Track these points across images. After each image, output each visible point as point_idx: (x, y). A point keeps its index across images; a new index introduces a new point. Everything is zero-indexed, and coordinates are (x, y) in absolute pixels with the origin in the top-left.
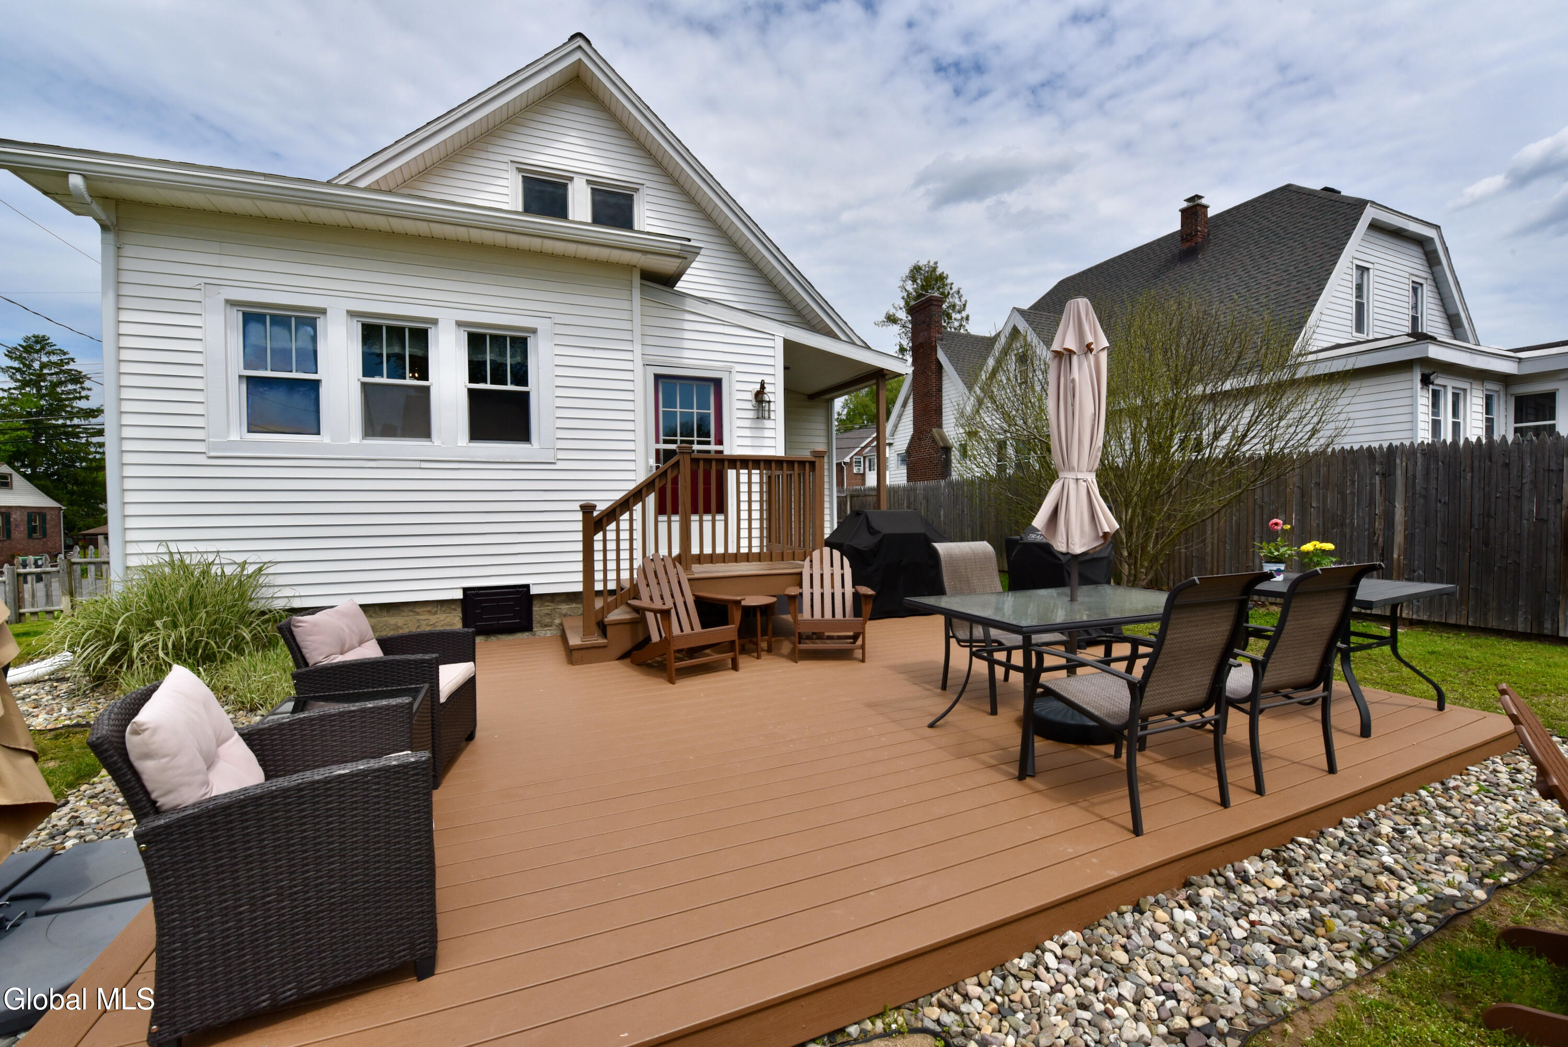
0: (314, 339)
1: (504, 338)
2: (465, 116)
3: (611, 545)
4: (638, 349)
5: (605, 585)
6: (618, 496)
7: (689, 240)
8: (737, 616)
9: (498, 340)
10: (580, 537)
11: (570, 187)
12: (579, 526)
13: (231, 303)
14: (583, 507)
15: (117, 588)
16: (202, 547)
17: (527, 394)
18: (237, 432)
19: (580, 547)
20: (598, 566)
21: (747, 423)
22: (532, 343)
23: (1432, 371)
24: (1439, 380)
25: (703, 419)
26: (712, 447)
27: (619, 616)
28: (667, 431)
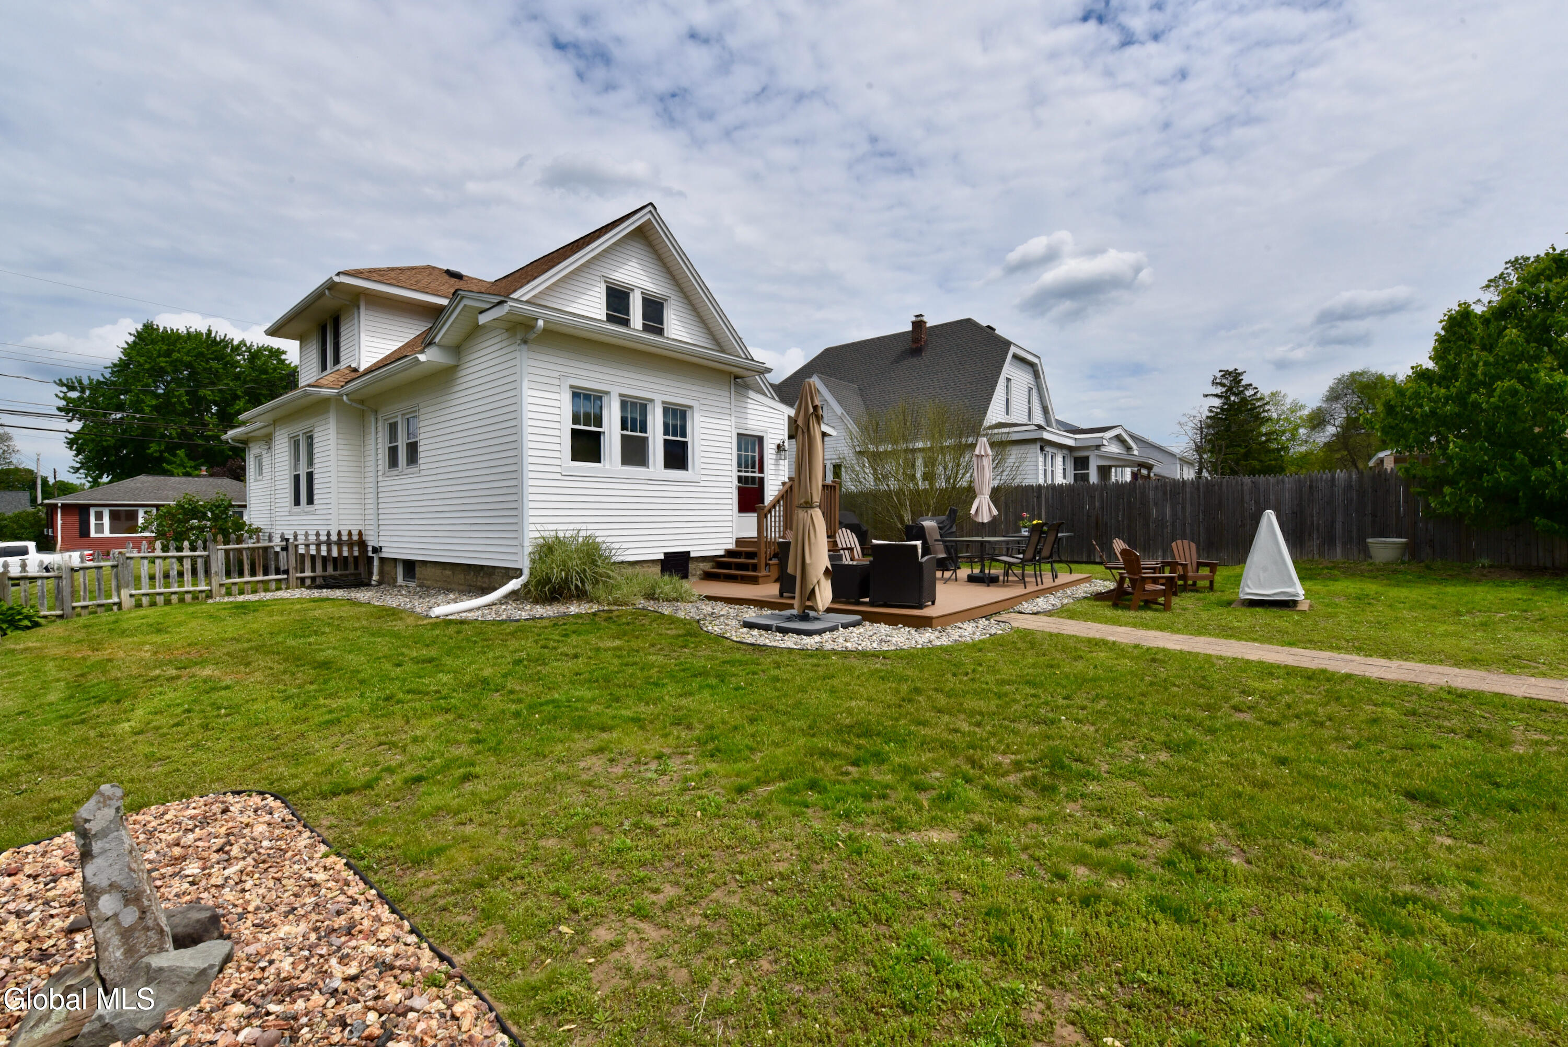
0: (601, 408)
1: (678, 410)
4: (729, 419)
9: (675, 412)
11: (631, 295)
13: (568, 386)
16: (559, 527)
17: (686, 443)
18: (568, 460)
21: (774, 461)
22: (689, 414)
23: (1044, 444)
24: (1047, 449)
25: (753, 457)
26: (757, 475)
27: (774, 561)
28: (739, 465)
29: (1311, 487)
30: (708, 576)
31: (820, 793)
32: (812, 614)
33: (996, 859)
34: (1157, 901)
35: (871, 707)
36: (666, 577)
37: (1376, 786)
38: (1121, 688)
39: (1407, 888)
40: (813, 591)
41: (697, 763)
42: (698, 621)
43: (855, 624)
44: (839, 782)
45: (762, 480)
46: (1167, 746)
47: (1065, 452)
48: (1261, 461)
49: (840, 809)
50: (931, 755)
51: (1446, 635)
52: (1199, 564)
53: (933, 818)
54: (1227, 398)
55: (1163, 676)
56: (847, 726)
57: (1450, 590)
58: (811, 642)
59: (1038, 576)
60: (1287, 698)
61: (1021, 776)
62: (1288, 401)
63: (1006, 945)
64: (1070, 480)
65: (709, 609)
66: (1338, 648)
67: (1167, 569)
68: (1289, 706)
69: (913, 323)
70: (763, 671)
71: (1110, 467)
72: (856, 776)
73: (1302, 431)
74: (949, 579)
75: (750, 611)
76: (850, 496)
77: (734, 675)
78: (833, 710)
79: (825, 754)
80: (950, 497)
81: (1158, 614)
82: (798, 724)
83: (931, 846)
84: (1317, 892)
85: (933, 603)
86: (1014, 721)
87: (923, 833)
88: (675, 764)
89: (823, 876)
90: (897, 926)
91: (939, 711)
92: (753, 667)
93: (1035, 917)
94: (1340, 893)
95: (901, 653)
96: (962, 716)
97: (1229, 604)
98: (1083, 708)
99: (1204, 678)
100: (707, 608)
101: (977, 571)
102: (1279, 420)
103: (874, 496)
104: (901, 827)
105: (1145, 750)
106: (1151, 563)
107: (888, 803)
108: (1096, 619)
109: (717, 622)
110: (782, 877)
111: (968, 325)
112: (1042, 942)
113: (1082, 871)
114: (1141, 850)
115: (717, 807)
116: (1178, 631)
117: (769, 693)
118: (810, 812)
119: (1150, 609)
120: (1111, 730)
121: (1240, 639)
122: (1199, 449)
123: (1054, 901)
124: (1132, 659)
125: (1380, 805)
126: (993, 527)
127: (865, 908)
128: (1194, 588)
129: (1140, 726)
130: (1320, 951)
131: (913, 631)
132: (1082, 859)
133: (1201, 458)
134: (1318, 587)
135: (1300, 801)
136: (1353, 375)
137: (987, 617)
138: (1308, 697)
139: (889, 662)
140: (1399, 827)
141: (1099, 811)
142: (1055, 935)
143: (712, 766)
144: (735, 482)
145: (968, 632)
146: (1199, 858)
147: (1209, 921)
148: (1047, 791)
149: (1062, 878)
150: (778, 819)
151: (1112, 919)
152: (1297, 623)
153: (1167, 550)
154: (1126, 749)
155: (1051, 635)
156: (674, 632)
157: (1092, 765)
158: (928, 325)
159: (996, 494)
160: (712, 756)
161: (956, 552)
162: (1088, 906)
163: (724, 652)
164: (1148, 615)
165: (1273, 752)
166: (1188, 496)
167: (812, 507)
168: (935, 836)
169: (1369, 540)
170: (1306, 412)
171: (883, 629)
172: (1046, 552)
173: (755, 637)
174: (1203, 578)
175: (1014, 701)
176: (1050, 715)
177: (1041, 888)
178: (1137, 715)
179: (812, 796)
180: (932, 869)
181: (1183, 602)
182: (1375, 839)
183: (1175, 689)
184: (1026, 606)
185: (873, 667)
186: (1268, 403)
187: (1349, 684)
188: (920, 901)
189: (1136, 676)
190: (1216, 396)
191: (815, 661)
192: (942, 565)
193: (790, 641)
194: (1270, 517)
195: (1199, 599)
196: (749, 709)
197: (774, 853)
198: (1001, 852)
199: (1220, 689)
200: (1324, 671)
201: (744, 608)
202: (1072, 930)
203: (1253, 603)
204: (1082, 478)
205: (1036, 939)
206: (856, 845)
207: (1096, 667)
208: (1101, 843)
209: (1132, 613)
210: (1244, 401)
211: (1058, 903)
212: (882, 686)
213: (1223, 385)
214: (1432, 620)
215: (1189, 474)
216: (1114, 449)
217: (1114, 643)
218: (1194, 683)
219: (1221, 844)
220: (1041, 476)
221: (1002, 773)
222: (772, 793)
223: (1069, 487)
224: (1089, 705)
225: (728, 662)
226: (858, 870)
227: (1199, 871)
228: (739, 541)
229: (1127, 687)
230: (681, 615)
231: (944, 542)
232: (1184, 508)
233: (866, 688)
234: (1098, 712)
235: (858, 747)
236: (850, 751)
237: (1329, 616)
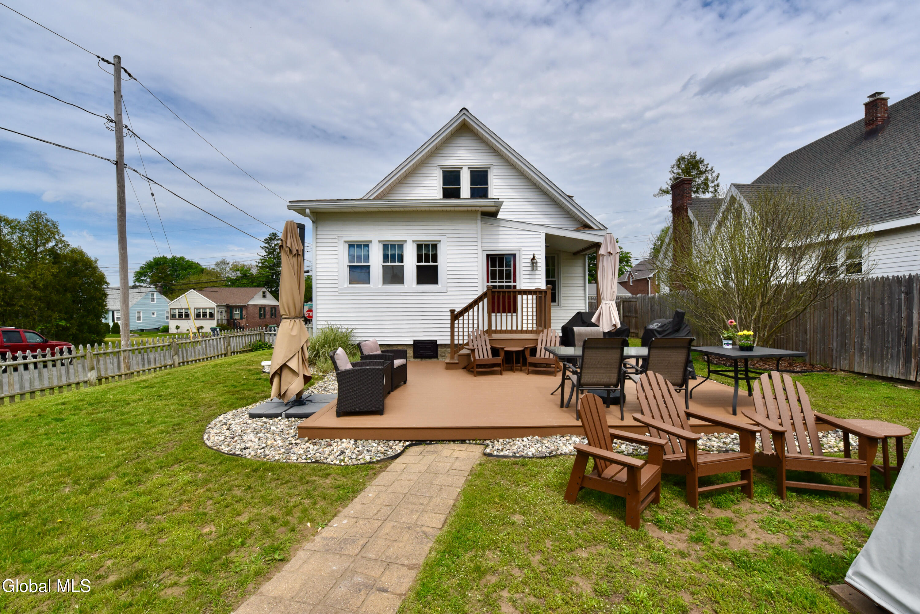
0: (368, 251)
1: (429, 245)
2: (420, 153)
3: (461, 326)
4: (479, 244)
5: (458, 342)
6: (465, 305)
7: (499, 199)
8: (502, 354)
9: (427, 246)
10: (449, 322)
11: (461, 172)
12: (449, 318)
13: (345, 242)
14: (450, 311)
15: (315, 335)
16: (337, 323)
17: (437, 266)
18: (347, 285)
19: (449, 326)
20: (456, 334)
21: (528, 273)
22: (439, 246)
25: (508, 272)
26: (512, 284)
28: (488, 277)
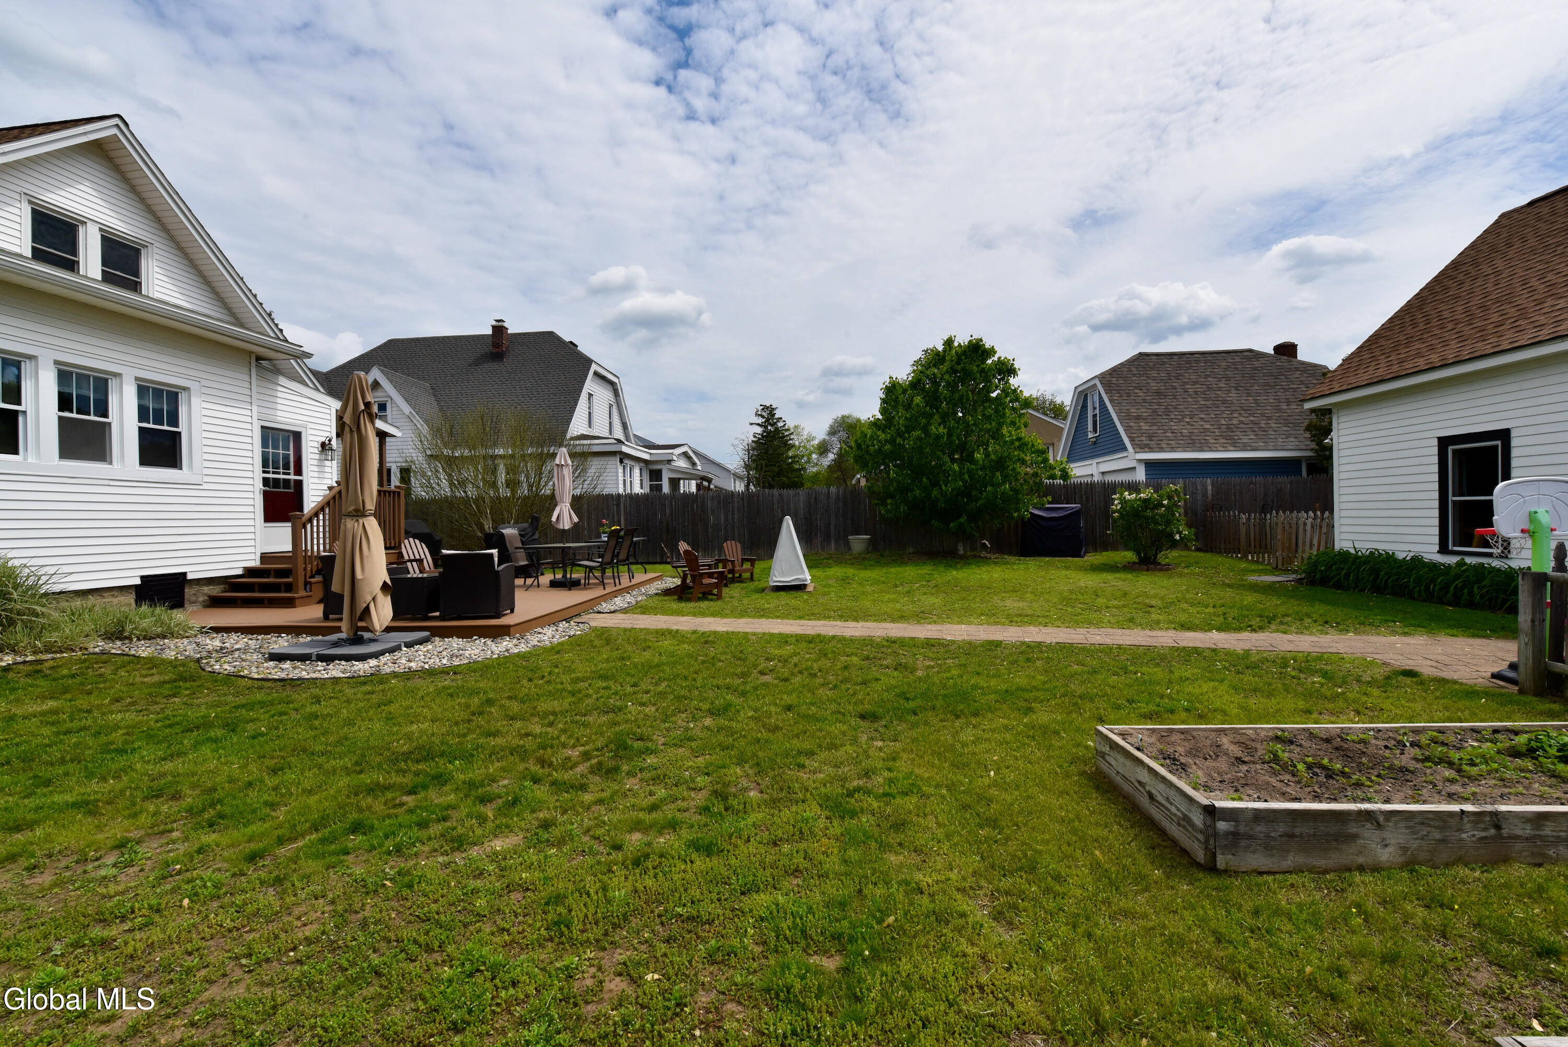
1: (161, 391)
4: (254, 409)
9: (156, 392)
17: (178, 433)
21: (315, 463)
22: (182, 397)
23: (624, 457)
24: (626, 461)
25: (286, 458)
26: (292, 477)
27: (318, 578)
28: (265, 464)
29: (815, 498)
30: (215, 603)
31: (365, 834)
32: (367, 635)
33: (559, 848)
34: (694, 844)
35: (437, 728)
36: (144, 608)
37: (844, 715)
38: (679, 669)
39: (855, 783)
40: (367, 609)
41: (186, 839)
42: (198, 661)
43: (421, 642)
44: (389, 817)
45: (299, 484)
46: (711, 713)
47: (642, 465)
48: (788, 478)
49: (389, 845)
50: (499, 764)
51: (889, 601)
52: (744, 560)
53: (498, 827)
54: (766, 427)
55: (712, 654)
56: (403, 754)
57: (893, 570)
58: (361, 667)
59: (616, 577)
60: (795, 659)
61: (588, 764)
62: (805, 433)
63: (562, 926)
64: (646, 490)
65: (217, 643)
66: (829, 617)
67: (720, 565)
68: (796, 665)
69: (494, 327)
70: (296, 710)
71: (679, 479)
72: (412, 804)
73: (814, 456)
74: (531, 586)
75: (280, 640)
76: (422, 504)
77: (252, 721)
78: (388, 739)
79: (374, 789)
80: (532, 505)
81: (712, 603)
82: (339, 763)
83: (493, 857)
84: (803, 802)
85: (512, 611)
86: (585, 715)
87: (485, 845)
88: (149, 850)
89: (364, 925)
90: (450, 949)
91: (512, 719)
92: (281, 707)
93: (592, 891)
94: (817, 798)
95: (475, 666)
96: (537, 719)
97: (763, 590)
98: (647, 692)
99: (741, 652)
100: (215, 642)
101: (559, 576)
102: (800, 447)
103: (448, 503)
104: (462, 845)
105: (694, 719)
106: (708, 561)
107: (448, 824)
108: (665, 612)
109: (229, 659)
110: (308, 941)
111: (550, 337)
112: (596, 912)
113: (636, 836)
114: (685, 804)
115: (215, 887)
116: (725, 616)
117: (303, 733)
118: (350, 858)
119: (707, 599)
120: (668, 707)
121: (768, 617)
122: (747, 467)
123: (610, 871)
124: (690, 643)
125: (845, 728)
126: (575, 533)
127: (415, 942)
128: (740, 580)
129: (692, 700)
130: (803, 845)
131: (489, 642)
132: (637, 826)
133: (749, 474)
134: (818, 573)
135: (797, 736)
136: (843, 417)
137: (567, 620)
138: (808, 656)
139: (459, 677)
140: (855, 741)
141: (654, 779)
142: (609, 901)
143: (209, 838)
144: (259, 485)
145: (548, 636)
146: (727, 799)
147: (730, 848)
148: (610, 772)
149: (618, 847)
150: (307, 878)
151: (658, 871)
152: (806, 601)
153: (721, 549)
154: (680, 721)
155: (625, 630)
156: (156, 679)
157: (651, 740)
158: (509, 332)
159: (577, 503)
160: (211, 826)
161: (539, 559)
162: (638, 866)
163: (237, 694)
164: (704, 604)
165: (783, 702)
166: (736, 505)
167: (364, 516)
168: (498, 845)
169: (850, 537)
170: (816, 442)
171: (456, 643)
172: (623, 556)
173: (287, 670)
174: (746, 571)
175: (587, 696)
176: (618, 704)
177: (599, 863)
178: (690, 691)
179: (357, 839)
180: (493, 878)
181: (732, 592)
182: (841, 753)
183: (721, 664)
184: (605, 606)
185: (440, 685)
186: (792, 434)
187: (834, 643)
188: (478, 914)
189: (692, 657)
190: (758, 424)
191: (369, 688)
192: (523, 572)
193: (336, 670)
194: (788, 521)
195: (743, 589)
196: (272, 758)
197: (299, 918)
198: (564, 840)
199: (752, 658)
200: (819, 635)
201: (272, 638)
202: (623, 892)
203: (778, 589)
204: (656, 488)
205: (592, 910)
206: (407, 879)
207: (660, 654)
208: (654, 808)
209: (692, 604)
210: (777, 429)
211: (613, 872)
212: (450, 703)
213: (763, 417)
214: (882, 591)
215: (740, 487)
216: (682, 464)
217: (677, 631)
218: (734, 657)
219: (744, 783)
220: (621, 486)
221: (568, 765)
222: (299, 849)
223: (645, 496)
224: (652, 688)
225: (243, 706)
226: (409, 904)
227: (726, 809)
228: (265, 557)
229: (684, 668)
230: (170, 654)
231: (525, 549)
232: (733, 514)
233: (430, 708)
234: (660, 693)
235: (417, 774)
236: (408, 780)
237: (825, 594)
